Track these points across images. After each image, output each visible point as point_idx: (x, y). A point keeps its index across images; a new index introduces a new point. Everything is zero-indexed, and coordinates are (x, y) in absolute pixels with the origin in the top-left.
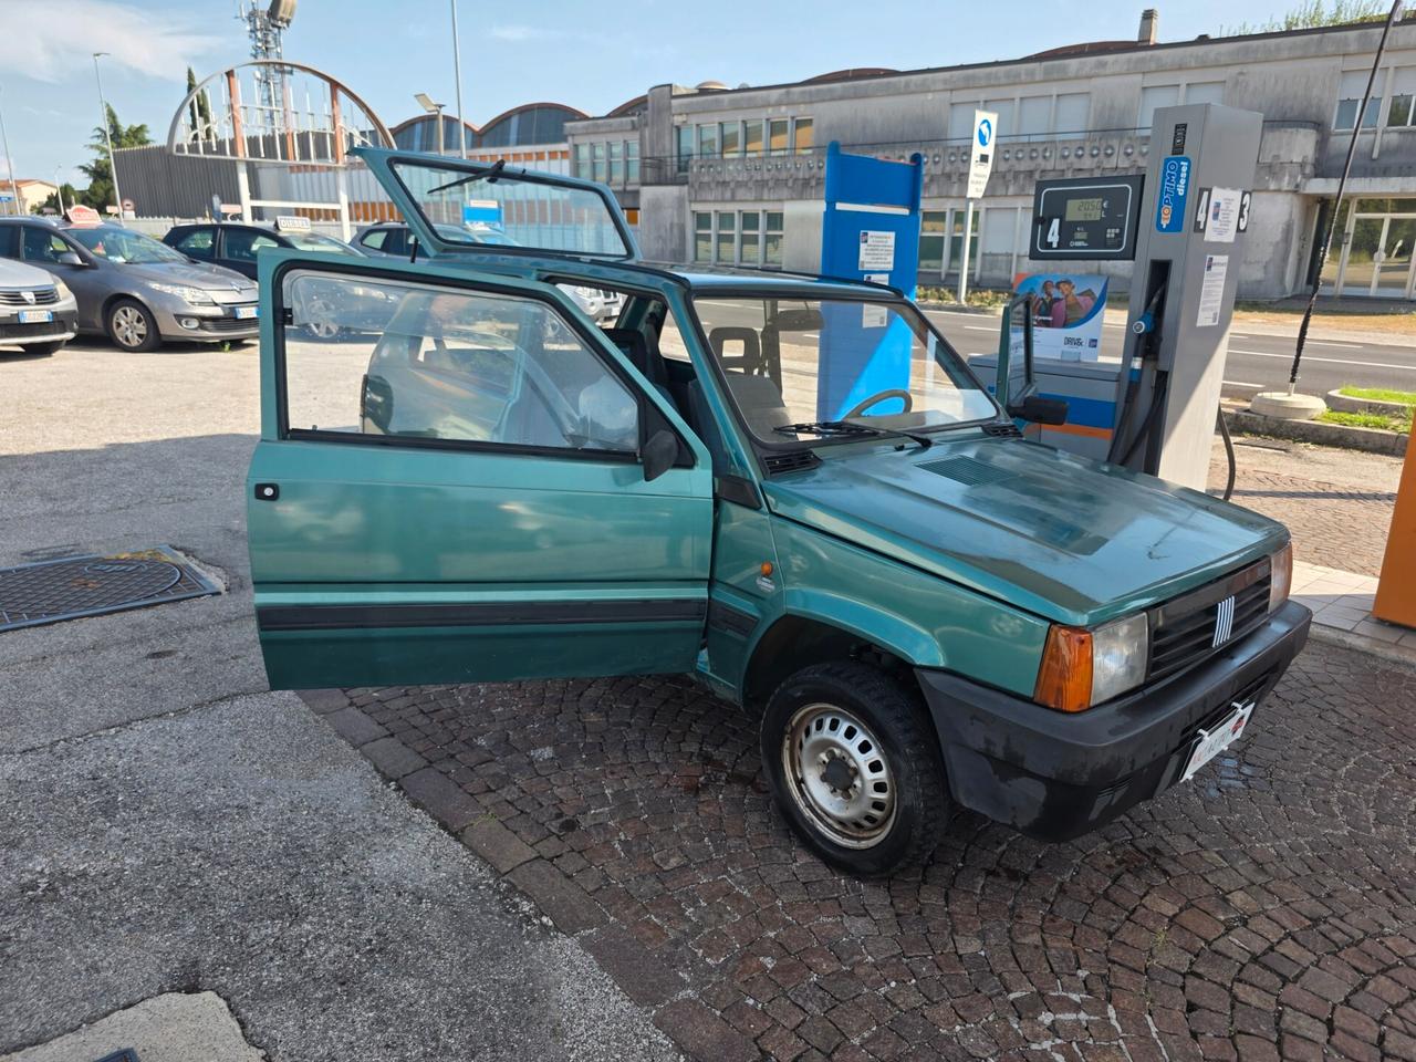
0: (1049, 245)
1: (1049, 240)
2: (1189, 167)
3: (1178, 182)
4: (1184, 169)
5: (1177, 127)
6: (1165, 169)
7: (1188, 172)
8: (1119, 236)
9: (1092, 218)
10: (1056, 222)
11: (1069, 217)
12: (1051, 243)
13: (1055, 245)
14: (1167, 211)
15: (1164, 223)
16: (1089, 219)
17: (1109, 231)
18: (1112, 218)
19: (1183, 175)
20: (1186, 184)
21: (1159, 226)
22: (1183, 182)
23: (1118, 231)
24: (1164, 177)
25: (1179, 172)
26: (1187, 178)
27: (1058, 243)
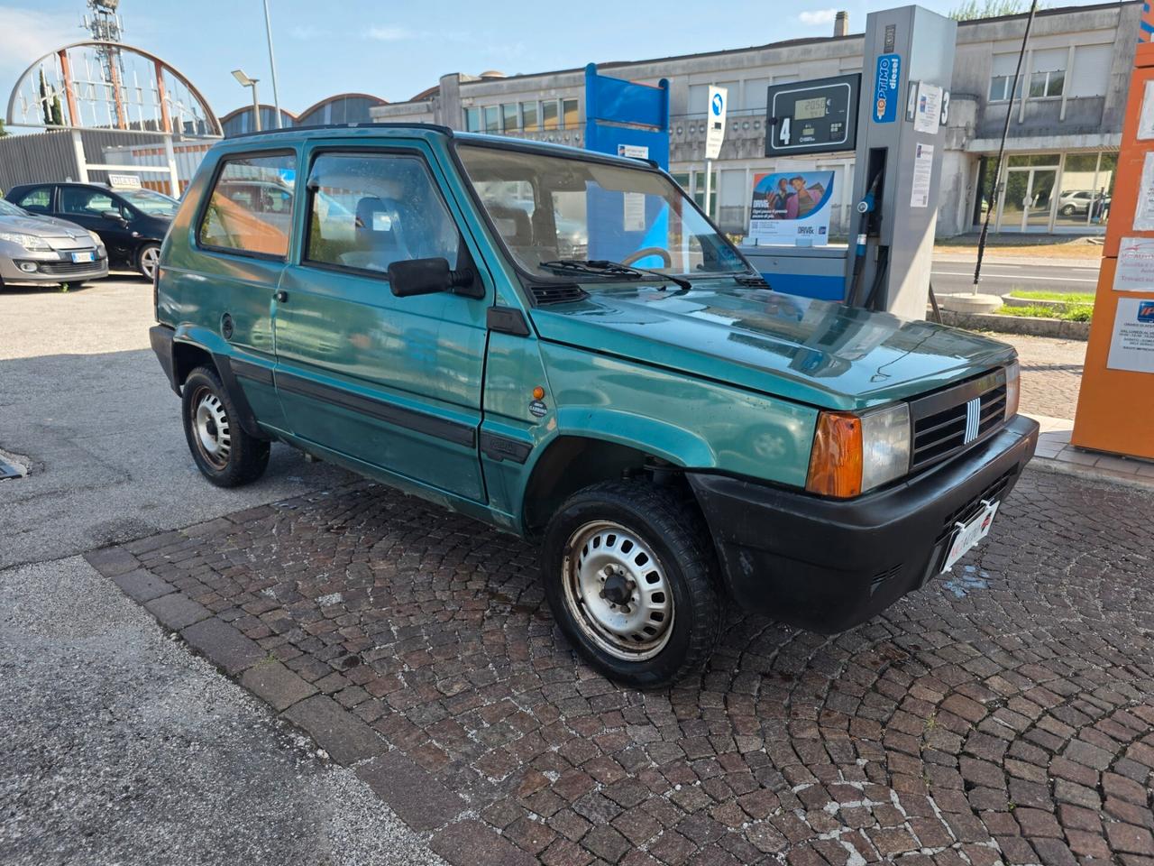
0: (782, 143)
1: (782, 138)
2: (899, 63)
3: (890, 78)
4: (895, 65)
5: (887, 28)
6: (879, 67)
7: (898, 68)
8: (842, 129)
9: (818, 116)
10: (787, 122)
11: (798, 117)
12: (784, 141)
13: (787, 142)
14: (882, 104)
15: (880, 115)
16: (815, 116)
17: (833, 125)
18: (834, 113)
19: (895, 71)
20: (897, 79)
21: (876, 118)
22: (894, 76)
23: (840, 125)
24: (878, 74)
25: (891, 68)
26: (898, 73)
27: (790, 140)
